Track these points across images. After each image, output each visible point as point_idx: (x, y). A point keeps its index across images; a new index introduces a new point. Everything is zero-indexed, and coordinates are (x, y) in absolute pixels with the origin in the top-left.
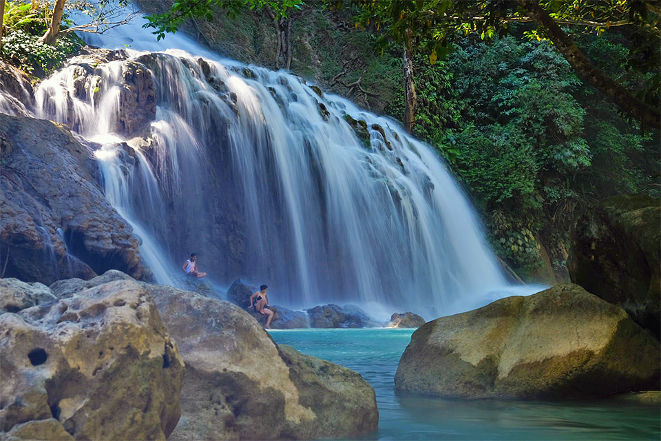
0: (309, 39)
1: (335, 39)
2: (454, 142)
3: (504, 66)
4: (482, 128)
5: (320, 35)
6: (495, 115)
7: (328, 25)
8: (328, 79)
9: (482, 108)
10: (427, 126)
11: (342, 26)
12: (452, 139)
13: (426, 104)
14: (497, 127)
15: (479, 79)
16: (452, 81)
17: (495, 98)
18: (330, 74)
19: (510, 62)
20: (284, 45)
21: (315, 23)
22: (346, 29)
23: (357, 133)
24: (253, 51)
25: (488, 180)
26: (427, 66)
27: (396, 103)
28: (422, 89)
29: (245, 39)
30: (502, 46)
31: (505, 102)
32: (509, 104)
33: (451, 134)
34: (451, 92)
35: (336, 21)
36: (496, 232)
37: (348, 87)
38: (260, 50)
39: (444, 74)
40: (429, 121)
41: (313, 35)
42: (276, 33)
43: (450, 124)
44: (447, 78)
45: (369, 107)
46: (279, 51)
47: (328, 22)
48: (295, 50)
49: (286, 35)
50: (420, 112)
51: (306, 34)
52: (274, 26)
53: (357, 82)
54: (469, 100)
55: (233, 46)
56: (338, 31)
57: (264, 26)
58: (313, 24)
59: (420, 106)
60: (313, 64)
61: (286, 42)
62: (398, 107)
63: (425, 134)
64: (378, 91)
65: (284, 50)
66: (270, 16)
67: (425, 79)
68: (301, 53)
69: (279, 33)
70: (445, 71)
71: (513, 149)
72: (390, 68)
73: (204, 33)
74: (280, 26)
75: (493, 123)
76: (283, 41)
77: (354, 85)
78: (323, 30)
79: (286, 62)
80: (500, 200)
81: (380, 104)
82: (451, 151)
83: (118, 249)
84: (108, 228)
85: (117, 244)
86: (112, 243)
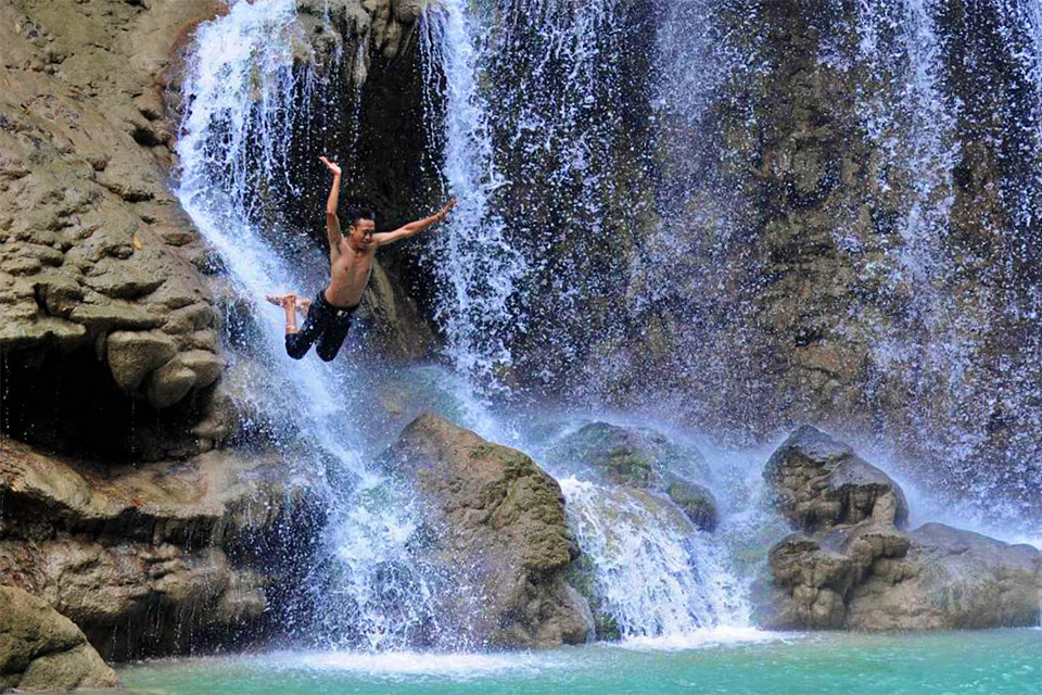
83: (71, 339)
84: (34, 262)
85: (66, 317)
86: (33, 318)
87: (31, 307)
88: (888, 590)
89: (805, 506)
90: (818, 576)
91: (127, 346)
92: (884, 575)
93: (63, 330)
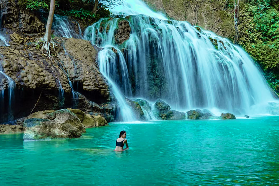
0: (204, 14)
1: (213, 13)
2: (254, 47)
3: (273, 20)
4: (265, 43)
5: (208, 12)
6: (270, 37)
7: (210, 9)
8: (210, 27)
9: (265, 35)
10: (244, 42)
11: (215, 9)
12: (253, 46)
13: (244, 34)
14: (270, 42)
15: (263, 25)
16: (254, 26)
17: (269, 32)
18: (210, 25)
19: (276, 19)
20: (195, 16)
21: (206, 8)
22: (216, 10)
23: (213, 44)
24: (184, 19)
25: (267, 60)
26: (244, 21)
27: (233, 34)
28: (242, 29)
29: (182, 15)
30: (272, 13)
31: (273, 33)
32: (275, 34)
33: (253, 45)
34: (254, 30)
35: (213, 7)
36: (270, 80)
37: (216, 29)
38: (187, 18)
39: (251, 24)
40: (245, 40)
41: (205, 13)
42: (193, 12)
43: (253, 41)
44: (252, 25)
45: (223, 36)
46: (193, 18)
47: (211, 8)
48: (199, 18)
49: (196, 13)
50: (242, 37)
51: (202, 12)
52: (192, 10)
53: (219, 27)
54: (260, 33)
55: (178, 17)
56: (214, 11)
57: (188, 10)
58: (205, 9)
59: (242, 35)
60: (205, 22)
61: (196, 15)
62: (234, 35)
63: (244, 45)
64: (227, 30)
65: (195, 18)
66: (191, 7)
67: (244, 25)
68: (201, 18)
69: (194, 12)
70: (251, 23)
71: (276, 49)
72: (231, 22)
73: (168, 13)
74: (194, 10)
75: (269, 40)
76: (195, 15)
77: (218, 29)
78: (209, 10)
79: (195, 22)
80: (271, 68)
81: (227, 35)
82: (253, 50)
83: (98, 90)
84: (94, 81)
85: (97, 87)
86: (95, 87)
87: (94, 86)
88: (171, 117)
89: (160, 108)
90: (165, 116)
91: (103, 90)
92: (170, 116)
93: (97, 89)
